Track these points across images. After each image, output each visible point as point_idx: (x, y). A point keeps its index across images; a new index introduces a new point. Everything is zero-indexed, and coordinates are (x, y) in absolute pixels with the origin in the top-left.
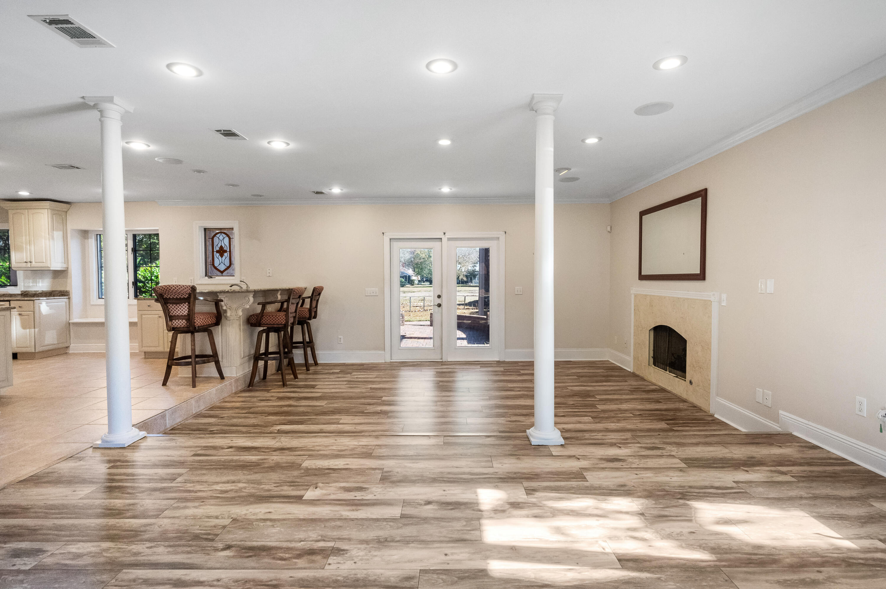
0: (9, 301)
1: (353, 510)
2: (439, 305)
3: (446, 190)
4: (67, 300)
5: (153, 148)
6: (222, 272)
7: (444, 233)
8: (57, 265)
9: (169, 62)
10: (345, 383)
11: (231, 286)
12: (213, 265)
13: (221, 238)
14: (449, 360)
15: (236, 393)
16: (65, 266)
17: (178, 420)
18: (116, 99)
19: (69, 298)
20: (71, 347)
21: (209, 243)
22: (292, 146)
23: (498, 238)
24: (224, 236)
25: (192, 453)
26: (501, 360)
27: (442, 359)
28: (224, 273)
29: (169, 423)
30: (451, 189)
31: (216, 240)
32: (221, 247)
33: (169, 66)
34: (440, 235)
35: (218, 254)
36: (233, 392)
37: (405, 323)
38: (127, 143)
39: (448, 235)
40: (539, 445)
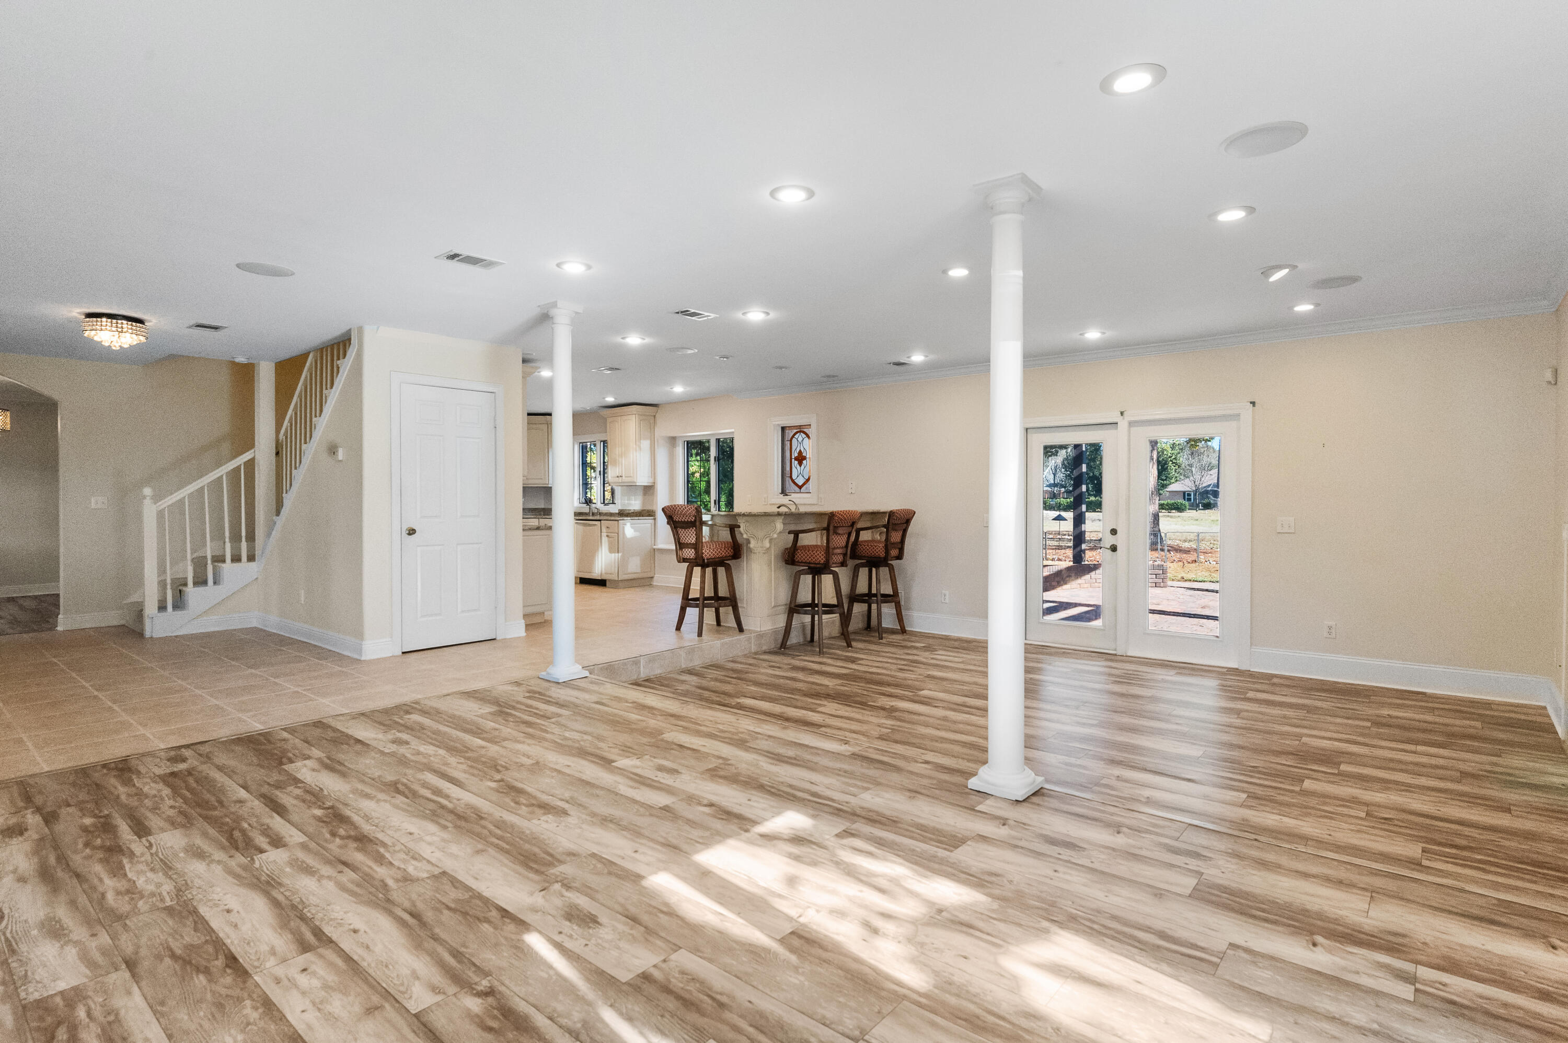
0: (600, 520)
1: (631, 787)
2: (1114, 549)
3: (1093, 335)
4: (652, 521)
5: (648, 340)
6: (800, 487)
7: (1122, 413)
8: (643, 479)
9: (558, 261)
10: (905, 663)
11: (779, 507)
12: (791, 477)
13: (800, 439)
14: (1129, 654)
15: (756, 653)
16: (651, 480)
17: (658, 671)
18: (559, 305)
19: (655, 519)
20: (655, 578)
21: (788, 444)
22: (773, 315)
23: (1236, 417)
24: (804, 436)
25: (596, 700)
26: (1244, 667)
27: (1115, 650)
28: (803, 489)
29: (644, 673)
30: (1104, 333)
31: (794, 440)
32: (800, 452)
33: (558, 265)
34: (1114, 417)
35: (796, 462)
36: (753, 651)
37: (1170, 583)
38: (623, 338)
39: (1129, 417)
40: (979, 792)
